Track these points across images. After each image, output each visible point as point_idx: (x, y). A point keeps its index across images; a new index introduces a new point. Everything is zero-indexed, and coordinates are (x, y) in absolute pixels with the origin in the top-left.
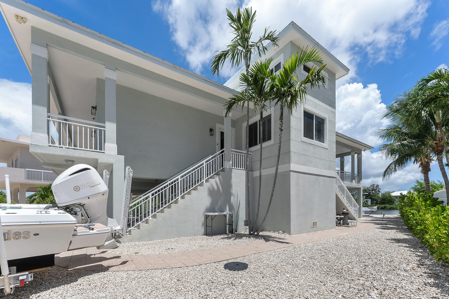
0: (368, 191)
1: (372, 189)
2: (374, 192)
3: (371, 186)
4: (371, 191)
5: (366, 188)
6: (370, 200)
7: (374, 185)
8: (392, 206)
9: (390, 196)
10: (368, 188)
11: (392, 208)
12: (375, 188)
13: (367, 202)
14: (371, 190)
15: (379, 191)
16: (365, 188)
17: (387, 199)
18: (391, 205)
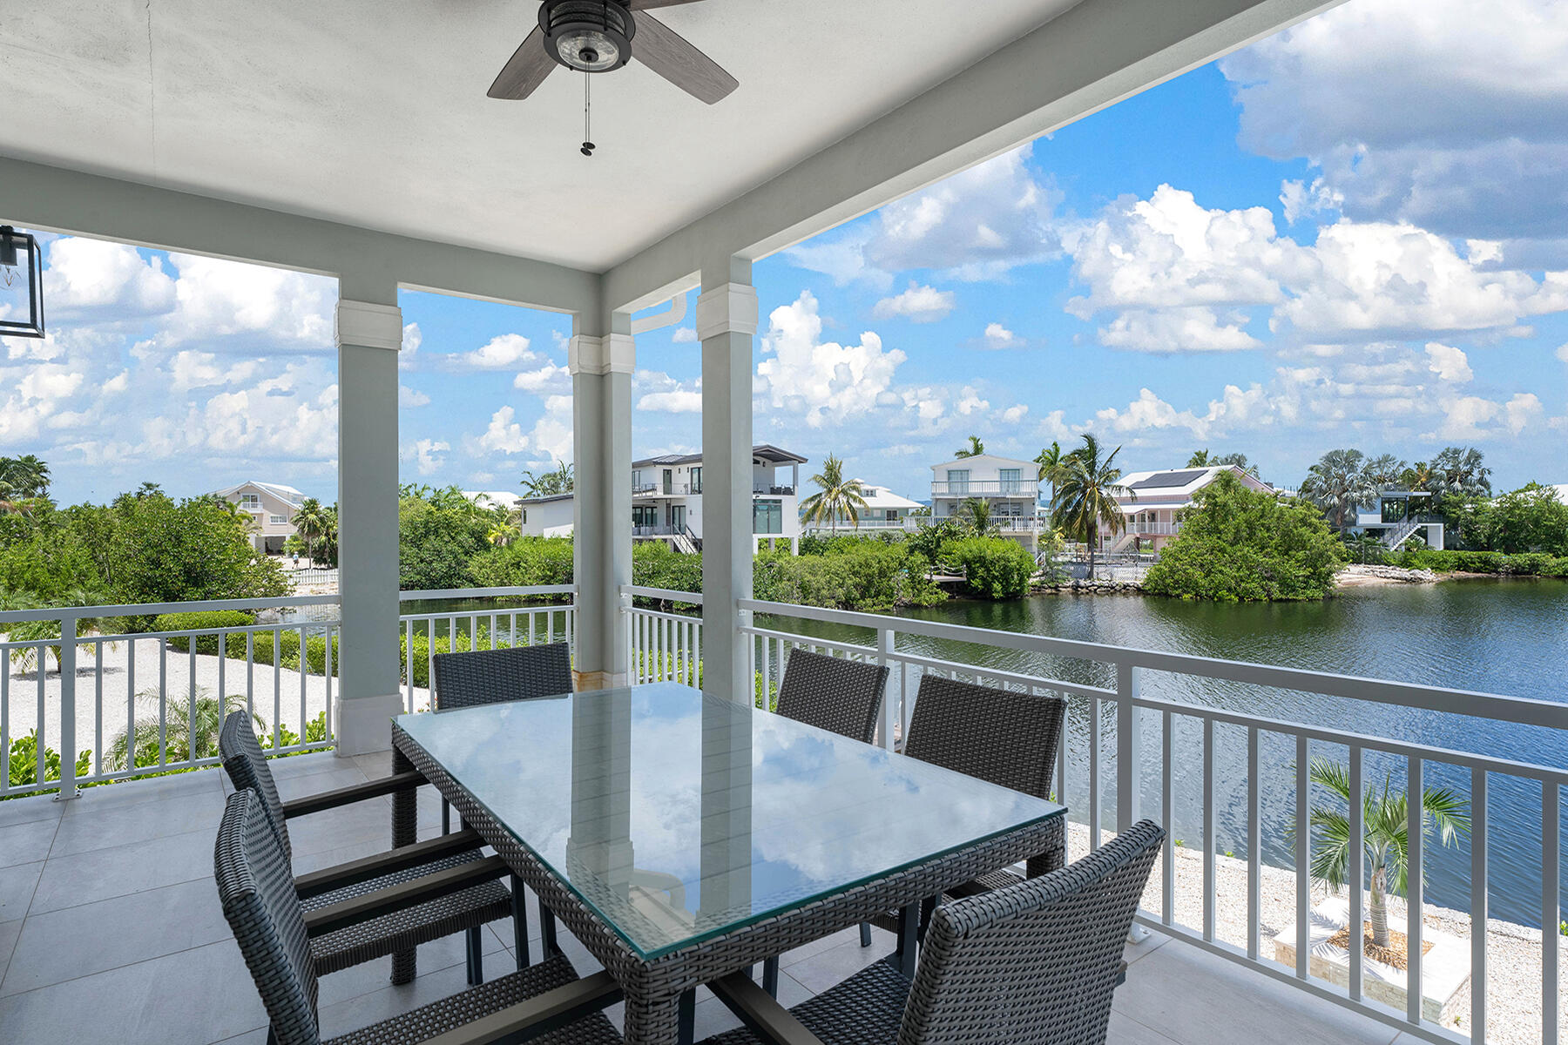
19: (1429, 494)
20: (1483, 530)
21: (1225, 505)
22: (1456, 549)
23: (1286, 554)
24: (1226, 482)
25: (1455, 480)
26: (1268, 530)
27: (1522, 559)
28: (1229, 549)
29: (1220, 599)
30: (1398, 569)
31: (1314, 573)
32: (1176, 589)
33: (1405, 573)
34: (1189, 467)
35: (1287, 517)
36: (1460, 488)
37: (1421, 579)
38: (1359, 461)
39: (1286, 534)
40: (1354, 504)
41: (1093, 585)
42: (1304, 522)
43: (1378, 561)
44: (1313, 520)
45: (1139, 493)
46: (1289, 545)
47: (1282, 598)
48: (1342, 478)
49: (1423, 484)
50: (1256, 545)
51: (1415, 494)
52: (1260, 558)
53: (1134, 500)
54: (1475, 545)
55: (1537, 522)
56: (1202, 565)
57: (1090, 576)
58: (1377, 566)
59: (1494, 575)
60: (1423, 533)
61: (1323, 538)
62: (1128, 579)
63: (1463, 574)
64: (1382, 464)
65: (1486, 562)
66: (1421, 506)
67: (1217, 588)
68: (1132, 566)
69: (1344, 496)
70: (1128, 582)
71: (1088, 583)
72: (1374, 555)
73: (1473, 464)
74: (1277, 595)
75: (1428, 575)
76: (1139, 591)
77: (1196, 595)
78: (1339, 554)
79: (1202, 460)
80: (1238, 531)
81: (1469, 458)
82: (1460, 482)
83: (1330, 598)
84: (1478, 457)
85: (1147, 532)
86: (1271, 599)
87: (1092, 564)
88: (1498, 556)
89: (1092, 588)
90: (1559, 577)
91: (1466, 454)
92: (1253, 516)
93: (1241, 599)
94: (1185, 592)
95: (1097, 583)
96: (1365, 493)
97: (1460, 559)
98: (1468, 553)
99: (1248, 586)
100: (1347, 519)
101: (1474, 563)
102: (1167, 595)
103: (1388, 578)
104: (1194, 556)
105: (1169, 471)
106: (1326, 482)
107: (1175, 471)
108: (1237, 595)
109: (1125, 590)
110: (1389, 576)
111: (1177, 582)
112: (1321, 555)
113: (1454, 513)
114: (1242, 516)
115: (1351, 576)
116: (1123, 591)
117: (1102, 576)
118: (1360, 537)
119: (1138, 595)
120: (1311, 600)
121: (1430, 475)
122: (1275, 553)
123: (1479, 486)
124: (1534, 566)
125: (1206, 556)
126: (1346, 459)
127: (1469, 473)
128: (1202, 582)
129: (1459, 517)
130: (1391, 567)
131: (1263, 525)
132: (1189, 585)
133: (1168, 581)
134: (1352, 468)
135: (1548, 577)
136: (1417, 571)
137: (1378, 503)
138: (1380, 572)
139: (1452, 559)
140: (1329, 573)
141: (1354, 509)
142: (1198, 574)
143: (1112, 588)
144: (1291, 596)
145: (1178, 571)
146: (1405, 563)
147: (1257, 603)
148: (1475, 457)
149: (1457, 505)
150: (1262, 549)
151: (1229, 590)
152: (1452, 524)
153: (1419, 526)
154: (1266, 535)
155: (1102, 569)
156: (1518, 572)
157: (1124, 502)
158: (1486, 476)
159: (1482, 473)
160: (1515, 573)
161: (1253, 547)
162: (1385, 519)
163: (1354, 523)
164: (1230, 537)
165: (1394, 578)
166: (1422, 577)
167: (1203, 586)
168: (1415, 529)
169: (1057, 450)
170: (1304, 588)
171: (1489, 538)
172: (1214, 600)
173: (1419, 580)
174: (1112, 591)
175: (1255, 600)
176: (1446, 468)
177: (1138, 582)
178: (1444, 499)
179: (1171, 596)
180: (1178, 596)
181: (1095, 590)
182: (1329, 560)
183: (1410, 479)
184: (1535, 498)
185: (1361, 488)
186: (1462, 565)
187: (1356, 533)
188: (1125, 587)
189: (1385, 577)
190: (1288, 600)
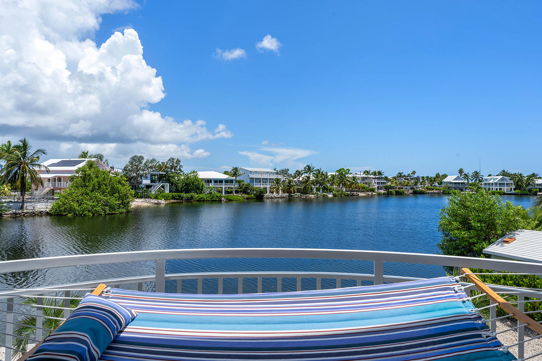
0: (164, 168)
1: (171, 166)
2: (173, 170)
3: (170, 160)
4: (169, 170)
5: (162, 164)
6: (168, 184)
7: (173, 159)
8: (201, 196)
9: (197, 180)
10: (163, 163)
11: (201, 198)
12: (175, 165)
13: (164, 188)
14: (168, 168)
15: (180, 170)
16: (158, 162)
17: (193, 185)
18: (199, 195)
19: (165, 173)
20: (180, 185)
21: (89, 175)
22: (172, 192)
23: (112, 195)
24: (91, 165)
25: (173, 169)
26: (106, 185)
27: (189, 195)
28: (90, 194)
29: (85, 215)
30: (154, 200)
31: (122, 203)
32: (65, 212)
33: (156, 201)
34: (79, 158)
35: (113, 181)
36: (174, 171)
37: (160, 203)
38: (143, 160)
39: (113, 188)
40: (141, 176)
41: (23, 213)
42: (119, 182)
43: (148, 197)
44: (123, 182)
45: (51, 168)
46: (113, 191)
47: (110, 213)
48: (137, 166)
49: (164, 170)
50: (101, 192)
51: (161, 173)
52: (102, 197)
53: (48, 172)
54: (177, 191)
55: (193, 183)
56: (78, 201)
57: (22, 208)
58: (148, 199)
59: (182, 201)
60: (163, 187)
61: (126, 189)
62: (43, 208)
63: (173, 201)
64: (152, 162)
65: (180, 196)
66: (163, 177)
67: (84, 211)
68: (45, 202)
69: (137, 173)
70: (42, 210)
71: (20, 211)
72: (147, 195)
73: (177, 164)
74: (108, 212)
75: (163, 202)
76: (48, 214)
77: (74, 214)
78: (131, 195)
79: (85, 156)
80: (94, 186)
81: (176, 162)
82: (174, 169)
83: (128, 212)
84: (179, 161)
85: (56, 186)
86: (106, 214)
87: (23, 202)
88: (184, 195)
89: (22, 214)
90: (198, 201)
91: (176, 160)
92: (100, 179)
93: (94, 215)
94: (70, 213)
95: (25, 211)
96: (145, 172)
97: (173, 196)
98: (175, 194)
99: (97, 209)
100: (138, 182)
101: (176, 197)
102: (61, 215)
103: (151, 203)
104: (74, 197)
105: (69, 159)
106: (132, 167)
107: (71, 159)
108: (92, 213)
109: (41, 214)
110: (151, 202)
111: (65, 209)
112: (125, 195)
113: (172, 180)
114: (96, 180)
115: (137, 203)
116: (40, 214)
117: (29, 207)
118: (143, 188)
119: (47, 216)
120: (121, 213)
121: (166, 167)
122: (108, 195)
123: (179, 171)
124: (192, 197)
125: (79, 197)
126: (139, 159)
127: (177, 167)
128: (77, 208)
129: (173, 181)
130: (152, 199)
131: (104, 184)
132: (71, 210)
133: (61, 209)
134: (141, 163)
135: (195, 201)
136: (159, 200)
137: (149, 176)
138: (148, 201)
139: (170, 196)
140: (129, 202)
141: (141, 178)
142: (75, 205)
143: (34, 213)
144: (113, 212)
145: (67, 203)
146: (156, 198)
147: (100, 215)
148: (178, 161)
149: (173, 177)
150: (103, 193)
151: (89, 211)
152: (172, 184)
153: (162, 184)
154: (105, 188)
155: (28, 204)
156: (189, 200)
157: (43, 172)
158: (181, 168)
159: (180, 167)
160: (187, 200)
161: (99, 193)
162: (151, 182)
163: (141, 183)
164: (91, 188)
165: (152, 203)
166: (161, 202)
167: (78, 210)
168: (161, 185)
169: (10, 145)
170: (118, 209)
171: (181, 189)
172: (82, 216)
173: (160, 204)
174: (33, 215)
175: (99, 214)
176: (170, 164)
177: (48, 210)
178: (169, 175)
179: (63, 215)
180: (66, 215)
181: (24, 215)
182: (128, 197)
183: (160, 168)
184: (193, 175)
185: (144, 170)
186: (173, 198)
187: (141, 187)
188: (40, 212)
189: (150, 203)
190: (112, 214)
